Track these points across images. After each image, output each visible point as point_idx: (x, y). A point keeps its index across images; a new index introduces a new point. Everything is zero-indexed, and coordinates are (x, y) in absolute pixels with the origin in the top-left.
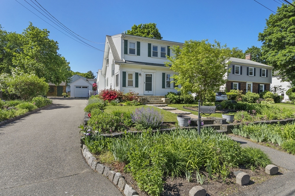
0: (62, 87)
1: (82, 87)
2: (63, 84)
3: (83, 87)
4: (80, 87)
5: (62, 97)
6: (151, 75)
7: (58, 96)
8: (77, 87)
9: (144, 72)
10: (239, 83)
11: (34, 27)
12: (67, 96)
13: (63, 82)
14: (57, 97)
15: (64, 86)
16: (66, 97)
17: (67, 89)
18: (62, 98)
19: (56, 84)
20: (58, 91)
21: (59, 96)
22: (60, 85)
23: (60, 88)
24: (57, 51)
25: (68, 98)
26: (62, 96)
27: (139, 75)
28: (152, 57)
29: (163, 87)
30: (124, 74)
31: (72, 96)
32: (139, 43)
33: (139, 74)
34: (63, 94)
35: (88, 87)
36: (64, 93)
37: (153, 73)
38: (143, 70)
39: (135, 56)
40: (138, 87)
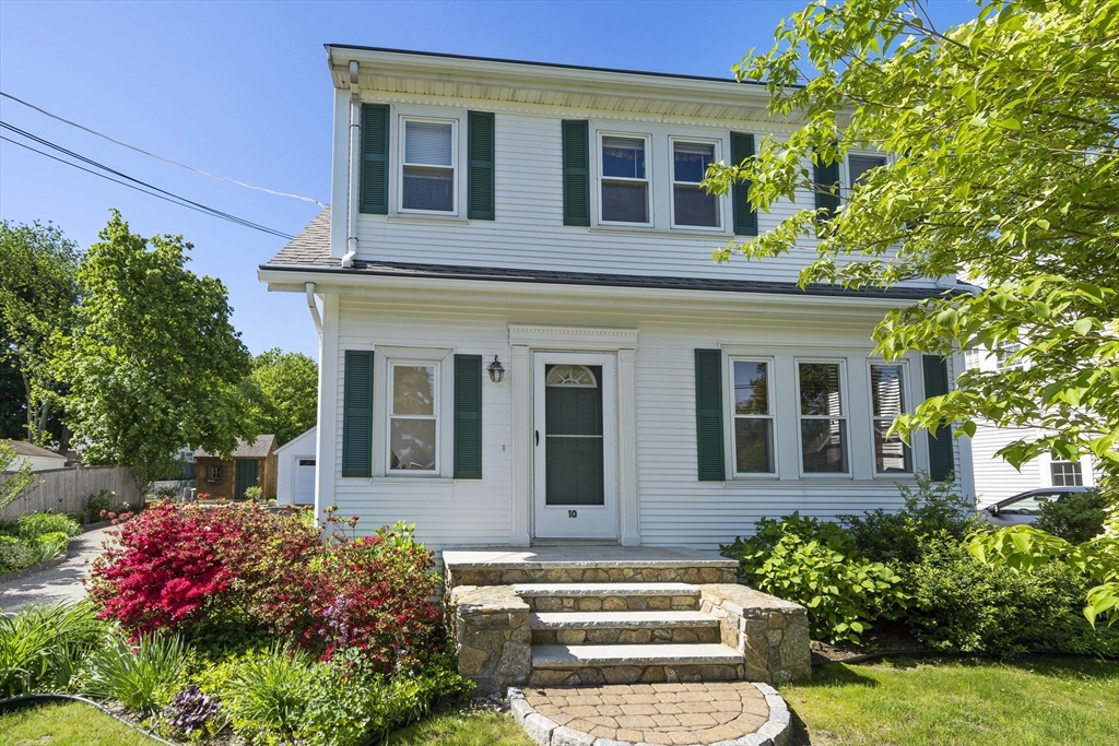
0: (255, 461)
6: (597, 370)
9: (534, 350)
15: (262, 459)
20: (239, 478)
23: (248, 468)
27: (485, 374)
28: (601, 229)
29: (711, 467)
30: (359, 367)
32: (482, 128)
33: (485, 367)
36: (254, 489)
37: (615, 352)
38: (520, 333)
39: (456, 220)
40: (479, 476)
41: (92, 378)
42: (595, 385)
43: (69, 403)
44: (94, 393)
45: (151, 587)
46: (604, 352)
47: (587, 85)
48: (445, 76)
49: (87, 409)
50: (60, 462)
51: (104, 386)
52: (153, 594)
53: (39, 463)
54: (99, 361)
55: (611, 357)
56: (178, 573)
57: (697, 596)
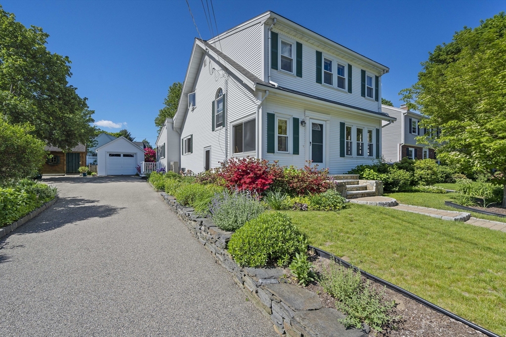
0: (78, 154)
1: (122, 155)
2: (80, 148)
3: (124, 156)
4: (119, 155)
5: (78, 176)
6: (321, 126)
7: (68, 173)
8: (111, 155)
9: (310, 118)
10: (415, 150)
11: (4, 12)
12: (89, 173)
13: (80, 144)
14: (66, 176)
15: (82, 153)
16: (88, 176)
17: (89, 160)
18: (77, 178)
19: (63, 148)
20: (68, 163)
21: (72, 173)
22: (73, 150)
23: (74, 157)
24: (68, 79)
25: (91, 176)
26: (79, 173)
27: (300, 124)
28: (324, 86)
29: (342, 155)
30: (271, 118)
31: (100, 173)
32: (299, 46)
33: (300, 122)
34: (80, 169)
35: (135, 156)
36: (83, 168)
37: (326, 121)
38: (308, 113)
39: (293, 75)
40: (298, 154)
42: (320, 130)
46: (324, 121)
47: (325, 43)
48: (296, 30)
55: (325, 122)
57: (358, 182)
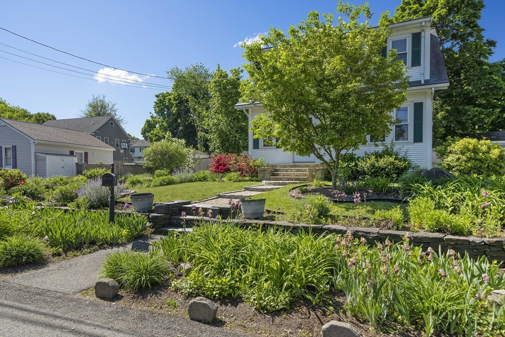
41: (214, 127)
43: (209, 136)
44: (215, 132)
45: (217, 168)
49: (213, 138)
50: (208, 156)
51: (218, 130)
52: (218, 169)
53: (202, 156)
54: (216, 121)
56: (221, 165)
